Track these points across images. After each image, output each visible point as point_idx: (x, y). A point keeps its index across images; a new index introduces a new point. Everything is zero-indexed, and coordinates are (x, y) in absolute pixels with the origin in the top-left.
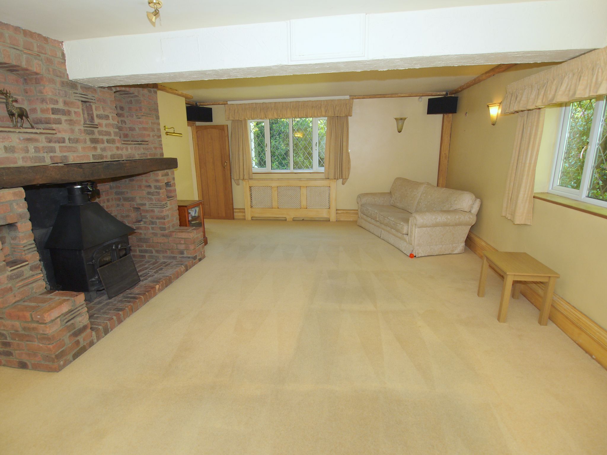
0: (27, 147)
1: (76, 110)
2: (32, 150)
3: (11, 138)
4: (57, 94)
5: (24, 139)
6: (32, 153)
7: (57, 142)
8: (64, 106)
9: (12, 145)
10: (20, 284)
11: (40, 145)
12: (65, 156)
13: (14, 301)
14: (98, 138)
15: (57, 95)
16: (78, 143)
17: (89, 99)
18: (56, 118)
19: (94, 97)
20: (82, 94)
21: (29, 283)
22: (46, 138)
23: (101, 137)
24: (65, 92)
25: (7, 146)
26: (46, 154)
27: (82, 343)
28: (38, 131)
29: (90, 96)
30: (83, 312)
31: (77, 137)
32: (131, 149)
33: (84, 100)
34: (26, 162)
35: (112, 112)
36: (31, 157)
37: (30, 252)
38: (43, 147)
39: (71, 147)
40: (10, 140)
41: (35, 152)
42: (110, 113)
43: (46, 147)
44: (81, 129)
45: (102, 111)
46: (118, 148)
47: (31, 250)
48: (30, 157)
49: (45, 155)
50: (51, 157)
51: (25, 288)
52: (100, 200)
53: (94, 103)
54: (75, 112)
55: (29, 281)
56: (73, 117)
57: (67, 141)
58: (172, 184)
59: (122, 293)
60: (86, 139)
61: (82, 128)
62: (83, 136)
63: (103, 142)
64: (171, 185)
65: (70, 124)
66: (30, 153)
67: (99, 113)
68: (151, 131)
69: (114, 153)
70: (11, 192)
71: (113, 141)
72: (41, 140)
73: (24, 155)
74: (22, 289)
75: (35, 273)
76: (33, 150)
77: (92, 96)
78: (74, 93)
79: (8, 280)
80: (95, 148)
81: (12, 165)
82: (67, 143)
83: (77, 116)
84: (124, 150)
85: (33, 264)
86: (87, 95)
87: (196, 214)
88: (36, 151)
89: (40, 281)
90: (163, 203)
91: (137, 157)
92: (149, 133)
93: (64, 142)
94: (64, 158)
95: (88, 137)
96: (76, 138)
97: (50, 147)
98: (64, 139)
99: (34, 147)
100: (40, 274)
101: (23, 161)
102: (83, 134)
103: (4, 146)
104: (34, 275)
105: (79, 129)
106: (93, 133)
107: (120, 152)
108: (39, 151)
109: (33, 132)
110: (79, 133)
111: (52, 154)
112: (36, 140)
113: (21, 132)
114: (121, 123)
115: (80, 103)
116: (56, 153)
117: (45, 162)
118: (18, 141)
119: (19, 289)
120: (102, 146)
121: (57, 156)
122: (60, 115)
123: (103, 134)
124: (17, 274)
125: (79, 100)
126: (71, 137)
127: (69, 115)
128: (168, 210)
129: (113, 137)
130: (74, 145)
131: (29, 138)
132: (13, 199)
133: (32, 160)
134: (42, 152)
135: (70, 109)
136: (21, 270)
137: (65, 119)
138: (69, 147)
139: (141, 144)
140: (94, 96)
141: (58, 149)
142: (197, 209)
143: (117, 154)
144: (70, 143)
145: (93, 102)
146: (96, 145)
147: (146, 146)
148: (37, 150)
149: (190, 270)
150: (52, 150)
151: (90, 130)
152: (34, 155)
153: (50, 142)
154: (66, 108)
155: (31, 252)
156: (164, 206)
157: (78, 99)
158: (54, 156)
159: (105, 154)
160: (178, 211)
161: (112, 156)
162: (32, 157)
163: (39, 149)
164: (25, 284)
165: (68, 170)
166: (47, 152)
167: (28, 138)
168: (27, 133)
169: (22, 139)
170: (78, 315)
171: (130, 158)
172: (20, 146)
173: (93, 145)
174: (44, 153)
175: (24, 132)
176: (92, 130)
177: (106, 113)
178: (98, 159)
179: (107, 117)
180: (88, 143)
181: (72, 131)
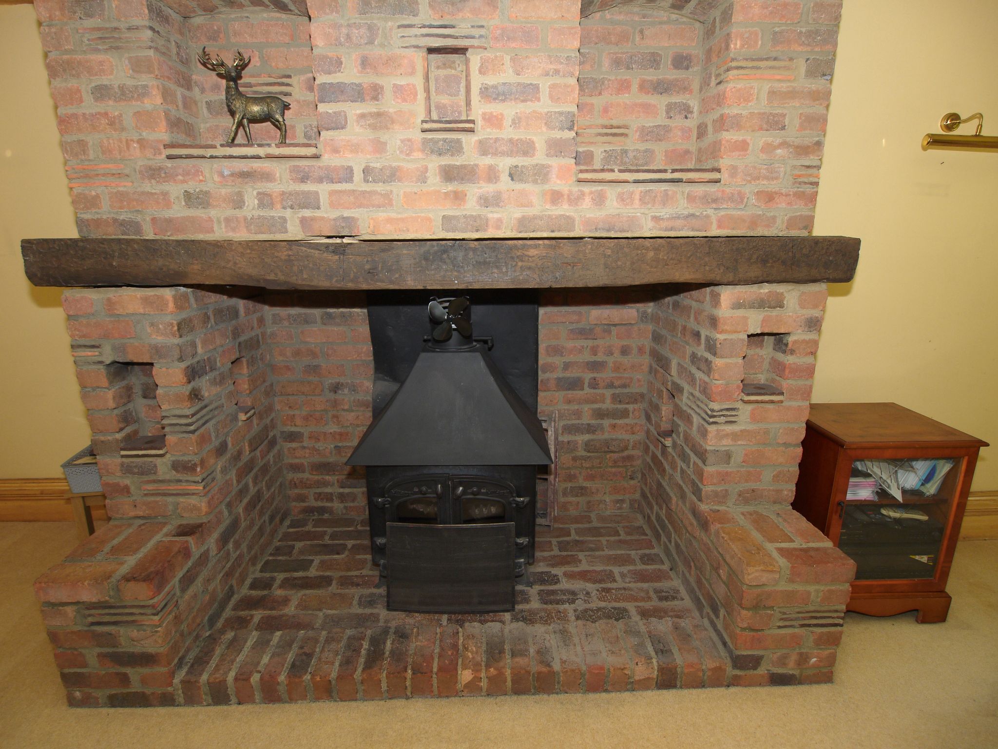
0: (240, 194)
1: (402, 81)
2: (251, 200)
3: (202, 172)
4: (342, 40)
5: (232, 175)
6: (253, 209)
7: (324, 180)
8: (361, 72)
9: (205, 189)
10: (150, 487)
11: (274, 188)
12: (345, 219)
13: (132, 514)
14: (477, 165)
15: (340, 44)
16: (394, 181)
17: (457, 38)
18: (330, 111)
19: (482, 27)
20: (431, 26)
21: (170, 492)
22: (295, 170)
23: (488, 160)
24: (370, 28)
25: (193, 192)
26: (289, 210)
27: (136, 686)
28: (261, 152)
29: (463, 29)
30: (143, 623)
31: (394, 164)
32: (621, 198)
33: (437, 45)
34: (233, 230)
35: (557, 72)
36: (249, 218)
37: (175, 432)
38: (283, 193)
39: (369, 192)
40: (201, 178)
41: (259, 207)
42: (547, 75)
43: (290, 194)
44: (409, 140)
45: (511, 71)
46: (556, 197)
47: (177, 428)
48: (245, 219)
49: (288, 213)
50: (303, 221)
51: (158, 499)
52: (598, 346)
53: (480, 47)
54: (398, 89)
55: (169, 488)
56: (390, 104)
57: (358, 176)
58: (795, 342)
59: (429, 612)
60: (426, 169)
61: (418, 136)
62: (417, 160)
63: (492, 175)
64: (786, 345)
65: (374, 127)
66: (245, 208)
67: (491, 80)
68: (761, 129)
69: (531, 212)
70: (138, 296)
71: (540, 174)
72: (278, 175)
73: (230, 212)
74: (152, 499)
75: (185, 479)
76: (256, 202)
77: (473, 27)
78: (399, 27)
79: (122, 470)
80: (458, 197)
81: (200, 237)
82: (358, 183)
83: (405, 100)
84: (587, 202)
85: (181, 458)
86: (453, 27)
87: (928, 485)
88: (261, 205)
89: (194, 497)
90: (716, 406)
91: (648, 229)
92: (741, 138)
93: (349, 178)
94: (344, 225)
95: (434, 163)
96: (391, 167)
97: (303, 192)
98: (350, 170)
99: (259, 193)
100: (195, 484)
101: (226, 227)
102: (417, 155)
103: (186, 191)
104: (180, 481)
105: (402, 141)
106: (456, 148)
107: (564, 209)
108: (271, 205)
109: (249, 155)
110: (401, 152)
111: (307, 213)
112: (267, 177)
113: (216, 157)
114: (667, 112)
115: (419, 58)
116: (319, 208)
117: (286, 232)
118: (217, 178)
119: (146, 495)
120: (489, 189)
121: (322, 218)
122: (343, 101)
123: (500, 150)
124: (141, 467)
125: (417, 47)
126: (371, 165)
127: (375, 98)
128: (735, 436)
129: (540, 157)
130: (379, 187)
131: (245, 170)
132: (142, 311)
133: (251, 225)
134: (279, 206)
135: (380, 81)
136: (151, 462)
137: (358, 112)
138: (364, 193)
139: (679, 181)
140: (480, 24)
141: (324, 199)
142: (944, 468)
143: (550, 216)
144: (366, 181)
145: (476, 45)
146: (461, 188)
147: (712, 189)
148: (265, 200)
149: (685, 692)
150: (310, 201)
151: (445, 140)
152: (257, 213)
153: (304, 179)
154: (367, 79)
155: (178, 432)
156: (714, 416)
157: (414, 43)
158: (313, 219)
159: (493, 215)
160: (800, 450)
161: (522, 222)
162: (251, 219)
163: (271, 199)
164: (160, 492)
165: (289, 256)
166: (292, 207)
167: (243, 172)
168: (231, 157)
169: (226, 173)
170: (127, 622)
171: (608, 230)
172: (223, 191)
173: (450, 187)
174: (284, 208)
175: (225, 157)
176: (452, 141)
177: (526, 78)
178: (464, 231)
179: (529, 92)
180: (434, 181)
181: (379, 147)
